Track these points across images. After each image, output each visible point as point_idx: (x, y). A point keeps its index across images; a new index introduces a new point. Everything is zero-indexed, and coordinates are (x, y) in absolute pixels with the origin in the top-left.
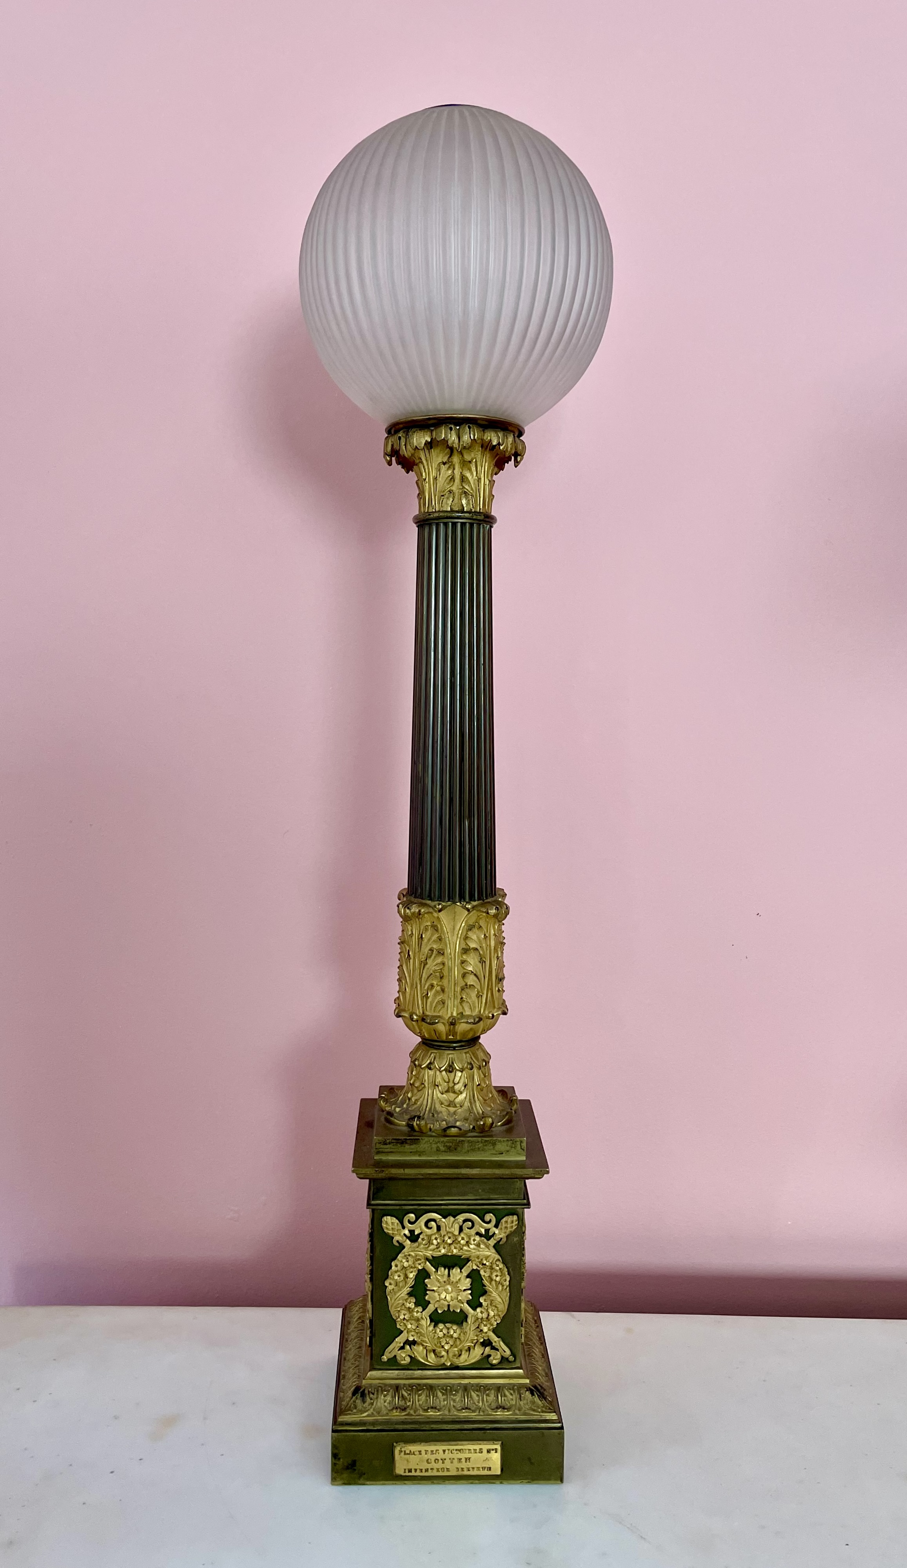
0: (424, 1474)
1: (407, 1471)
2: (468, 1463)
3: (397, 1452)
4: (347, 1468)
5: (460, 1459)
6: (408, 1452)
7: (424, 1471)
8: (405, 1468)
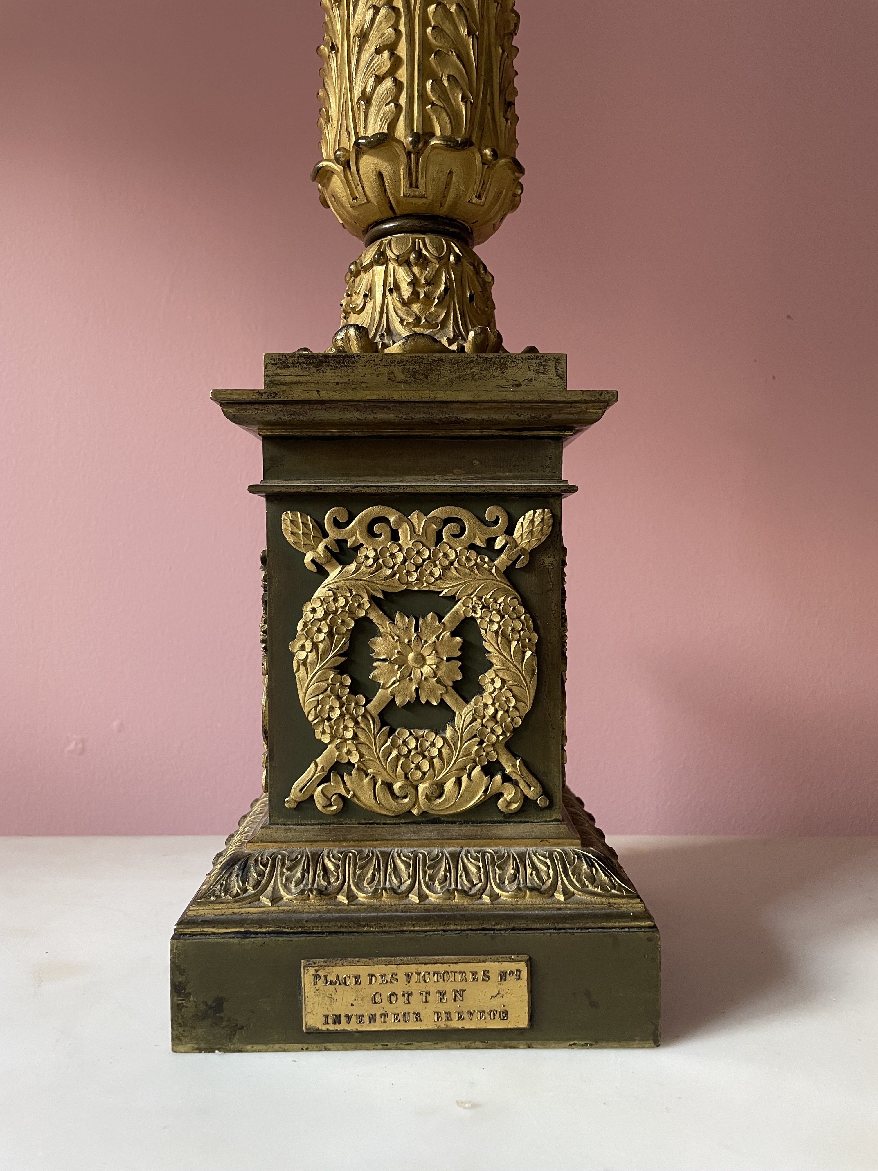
0: (366, 1027)
1: (330, 1021)
2: (459, 1002)
3: (307, 977)
4: (204, 1016)
5: (442, 994)
6: (332, 978)
7: (366, 1019)
8: (327, 1013)
